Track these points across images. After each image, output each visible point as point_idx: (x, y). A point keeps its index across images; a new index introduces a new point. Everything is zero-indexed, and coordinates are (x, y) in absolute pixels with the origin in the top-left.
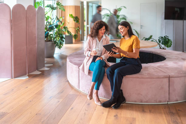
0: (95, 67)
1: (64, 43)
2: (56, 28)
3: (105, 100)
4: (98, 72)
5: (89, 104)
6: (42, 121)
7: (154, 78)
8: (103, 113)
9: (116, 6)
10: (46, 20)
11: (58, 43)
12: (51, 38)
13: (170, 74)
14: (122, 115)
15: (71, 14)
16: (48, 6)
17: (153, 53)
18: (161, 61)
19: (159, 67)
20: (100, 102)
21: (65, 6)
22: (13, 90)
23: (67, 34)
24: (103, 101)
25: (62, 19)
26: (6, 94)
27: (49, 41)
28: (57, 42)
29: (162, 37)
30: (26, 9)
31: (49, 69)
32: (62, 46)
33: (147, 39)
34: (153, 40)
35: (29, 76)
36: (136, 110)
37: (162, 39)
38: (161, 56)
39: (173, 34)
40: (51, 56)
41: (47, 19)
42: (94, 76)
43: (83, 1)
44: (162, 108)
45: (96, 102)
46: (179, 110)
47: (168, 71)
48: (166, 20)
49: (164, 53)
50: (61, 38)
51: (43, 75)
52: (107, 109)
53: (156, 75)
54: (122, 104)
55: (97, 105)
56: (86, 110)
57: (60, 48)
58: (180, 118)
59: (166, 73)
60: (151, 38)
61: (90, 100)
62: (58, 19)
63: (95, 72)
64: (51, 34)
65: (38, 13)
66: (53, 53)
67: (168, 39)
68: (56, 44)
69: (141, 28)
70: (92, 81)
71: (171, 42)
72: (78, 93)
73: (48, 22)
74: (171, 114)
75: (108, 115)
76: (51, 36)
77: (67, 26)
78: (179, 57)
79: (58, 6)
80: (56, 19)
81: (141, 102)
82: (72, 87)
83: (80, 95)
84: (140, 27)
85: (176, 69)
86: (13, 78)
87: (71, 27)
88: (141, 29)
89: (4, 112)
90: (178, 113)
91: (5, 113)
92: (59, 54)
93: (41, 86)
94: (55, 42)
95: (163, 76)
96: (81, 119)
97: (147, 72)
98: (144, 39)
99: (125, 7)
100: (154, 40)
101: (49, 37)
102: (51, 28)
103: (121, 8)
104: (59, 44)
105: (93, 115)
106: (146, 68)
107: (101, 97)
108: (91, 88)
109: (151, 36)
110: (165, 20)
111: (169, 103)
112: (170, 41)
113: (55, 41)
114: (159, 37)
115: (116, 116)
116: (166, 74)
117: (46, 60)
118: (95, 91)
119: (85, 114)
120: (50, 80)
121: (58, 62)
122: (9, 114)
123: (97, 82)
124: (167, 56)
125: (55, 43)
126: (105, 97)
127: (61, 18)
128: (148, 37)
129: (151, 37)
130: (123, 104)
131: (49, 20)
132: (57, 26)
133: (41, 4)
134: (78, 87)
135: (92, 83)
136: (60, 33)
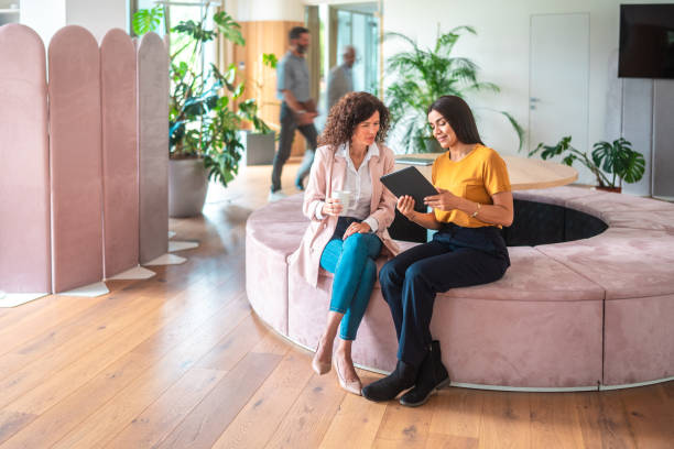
0: (341, 257)
1: (242, 162)
2: (210, 108)
3: (375, 375)
4: (352, 277)
5: (318, 389)
6: (152, 444)
7: (547, 300)
8: (365, 421)
9: (439, 25)
10: (174, 79)
11: (217, 164)
12: (193, 143)
13: (606, 287)
14: (431, 430)
15: (269, 52)
16: (180, 28)
17: (567, 206)
18: (587, 237)
19: (574, 259)
20: (357, 383)
21: (247, 24)
22: (52, 334)
23: (254, 130)
24: (371, 379)
25: (236, 75)
26: (30, 349)
27: (187, 156)
28: (216, 159)
29: (606, 145)
30: (100, 45)
31: (184, 260)
32: (232, 173)
33: (548, 152)
34: (574, 153)
35: (111, 285)
36: (483, 412)
37: (606, 152)
38: (592, 217)
39: (649, 131)
40: (192, 213)
41: (177, 74)
42: (337, 288)
43: (315, 4)
44: (577, 407)
45: (343, 384)
46: (634, 414)
47: (603, 276)
48: (626, 80)
49: (605, 205)
50: (228, 145)
51: (160, 281)
52: (382, 408)
53: (556, 288)
54: (435, 391)
55: (347, 392)
56: (306, 410)
57: (225, 184)
58: (635, 442)
59: (595, 283)
60: (566, 147)
61: (322, 373)
62: (217, 75)
63: (342, 275)
64: (195, 131)
65: (142, 56)
66: (201, 201)
67: (628, 151)
68: (212, 167)
69: (533, 108)
70: (331, 309)
71: (643, 162)
72: (284, 349)
73: (182, 84)
74: (606, 425)
75: (382, 427)
76: (195, 136)
77: (257, 97)
78: (655, 224)
79: (222, 28)
80: (212, 73)
81: (505, 384)
82: (263, 328)
83: (289, 357)
84: (526, 104)
85: (635, 266)
86: (54, 291)
87: (270, 104)
88: (533, 112)
89: (21, 411)
90: (629, 426)
91: (24, 414)
92: (224, 205)
93: (154, 325)
94: (208, 162)
95: (582, 293)
96: (288, 441)
97: (526, 278)
98: (542, 150)
99: (470, 30)
100: (578, 156)
101: (187, 140)
102: (194, 110)
103: (455, 33)
104: (222, 168)
105: (331, 427)
106: (526, 262)
107: (361, 364)
108: (325, 334)
109: (567, 140)
110: (621, 79)
111: (602, 388)
112: (639, 158)
113: (208, 158)
114: (595, 145)
115: (410, 432)
116: (592, 287)
117: (175, 226)
118: (339, 342)
119: (302, 422)
120: (184, 303)
121: (216, 236)
122: (37, 420)
123: (348, 311)
124: (613, 219)
125: (208, 165)
126: (376, 365)
127: (231, 67)
128: (554, 143)
129: (565, 143)
130: (441, 392)
131: (188, 80)
132: (213, 103)
133: (156, 17)
134: (284, 328)
135: (332, 314)
136: (225, 125)
